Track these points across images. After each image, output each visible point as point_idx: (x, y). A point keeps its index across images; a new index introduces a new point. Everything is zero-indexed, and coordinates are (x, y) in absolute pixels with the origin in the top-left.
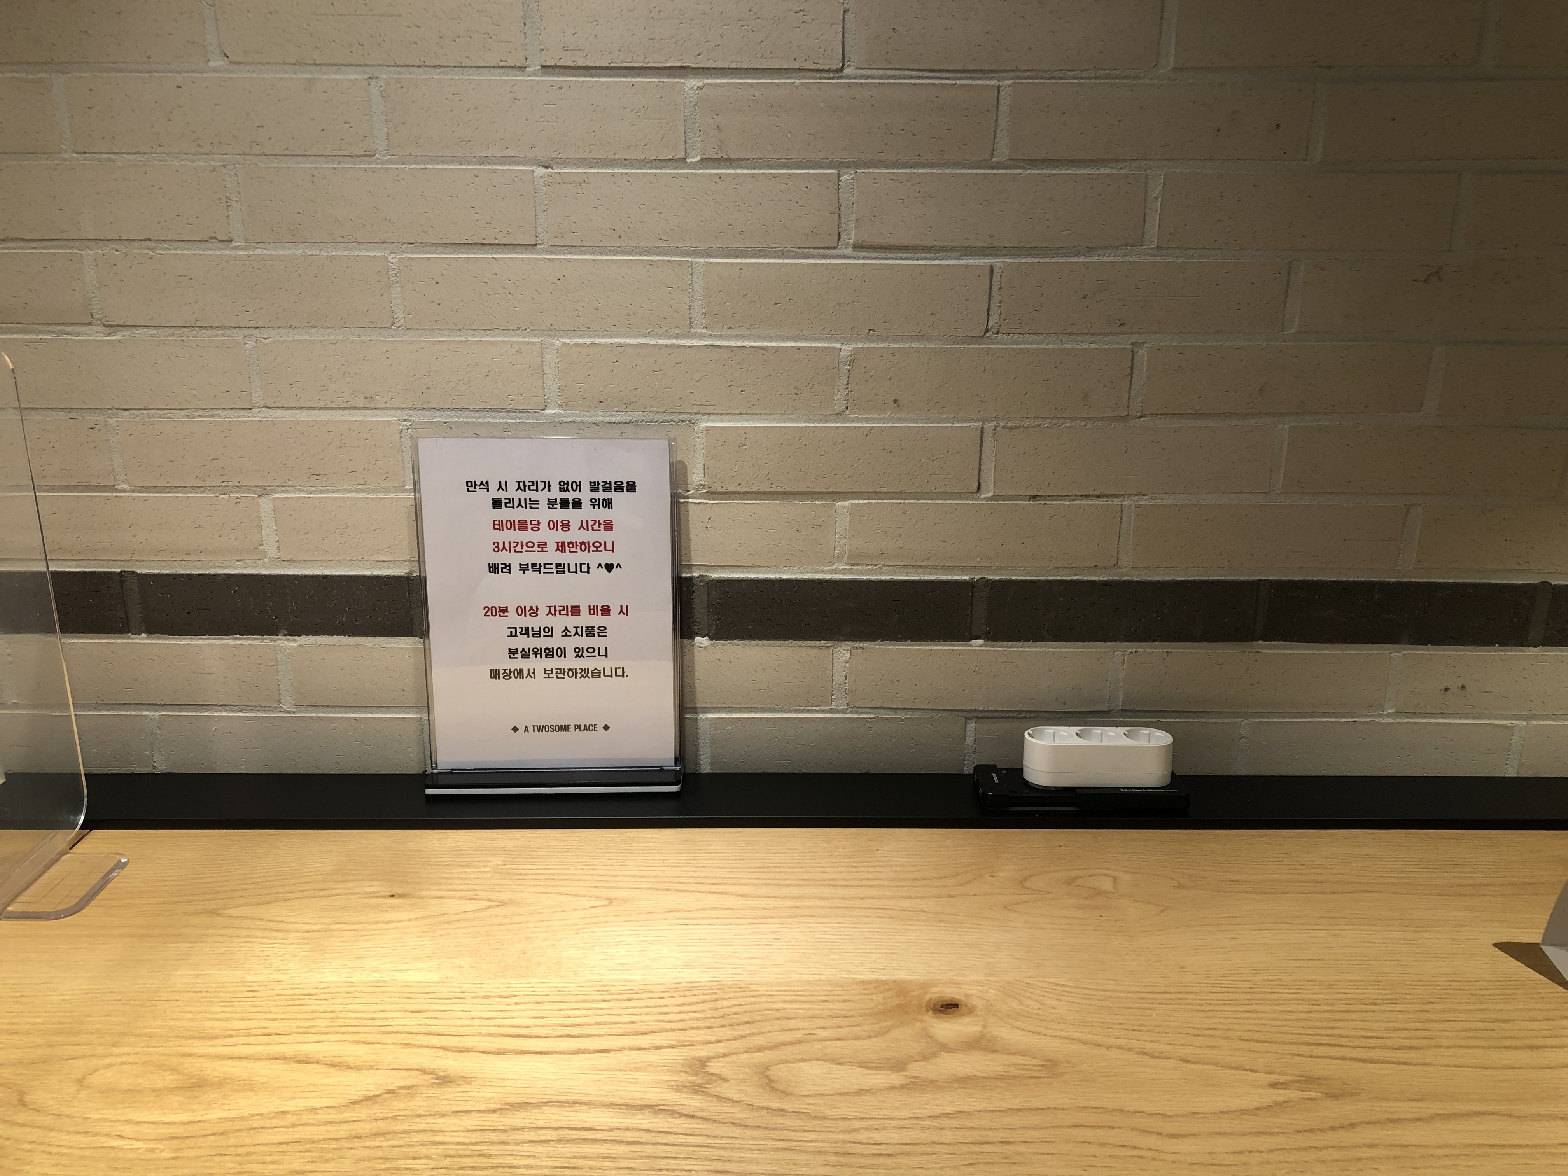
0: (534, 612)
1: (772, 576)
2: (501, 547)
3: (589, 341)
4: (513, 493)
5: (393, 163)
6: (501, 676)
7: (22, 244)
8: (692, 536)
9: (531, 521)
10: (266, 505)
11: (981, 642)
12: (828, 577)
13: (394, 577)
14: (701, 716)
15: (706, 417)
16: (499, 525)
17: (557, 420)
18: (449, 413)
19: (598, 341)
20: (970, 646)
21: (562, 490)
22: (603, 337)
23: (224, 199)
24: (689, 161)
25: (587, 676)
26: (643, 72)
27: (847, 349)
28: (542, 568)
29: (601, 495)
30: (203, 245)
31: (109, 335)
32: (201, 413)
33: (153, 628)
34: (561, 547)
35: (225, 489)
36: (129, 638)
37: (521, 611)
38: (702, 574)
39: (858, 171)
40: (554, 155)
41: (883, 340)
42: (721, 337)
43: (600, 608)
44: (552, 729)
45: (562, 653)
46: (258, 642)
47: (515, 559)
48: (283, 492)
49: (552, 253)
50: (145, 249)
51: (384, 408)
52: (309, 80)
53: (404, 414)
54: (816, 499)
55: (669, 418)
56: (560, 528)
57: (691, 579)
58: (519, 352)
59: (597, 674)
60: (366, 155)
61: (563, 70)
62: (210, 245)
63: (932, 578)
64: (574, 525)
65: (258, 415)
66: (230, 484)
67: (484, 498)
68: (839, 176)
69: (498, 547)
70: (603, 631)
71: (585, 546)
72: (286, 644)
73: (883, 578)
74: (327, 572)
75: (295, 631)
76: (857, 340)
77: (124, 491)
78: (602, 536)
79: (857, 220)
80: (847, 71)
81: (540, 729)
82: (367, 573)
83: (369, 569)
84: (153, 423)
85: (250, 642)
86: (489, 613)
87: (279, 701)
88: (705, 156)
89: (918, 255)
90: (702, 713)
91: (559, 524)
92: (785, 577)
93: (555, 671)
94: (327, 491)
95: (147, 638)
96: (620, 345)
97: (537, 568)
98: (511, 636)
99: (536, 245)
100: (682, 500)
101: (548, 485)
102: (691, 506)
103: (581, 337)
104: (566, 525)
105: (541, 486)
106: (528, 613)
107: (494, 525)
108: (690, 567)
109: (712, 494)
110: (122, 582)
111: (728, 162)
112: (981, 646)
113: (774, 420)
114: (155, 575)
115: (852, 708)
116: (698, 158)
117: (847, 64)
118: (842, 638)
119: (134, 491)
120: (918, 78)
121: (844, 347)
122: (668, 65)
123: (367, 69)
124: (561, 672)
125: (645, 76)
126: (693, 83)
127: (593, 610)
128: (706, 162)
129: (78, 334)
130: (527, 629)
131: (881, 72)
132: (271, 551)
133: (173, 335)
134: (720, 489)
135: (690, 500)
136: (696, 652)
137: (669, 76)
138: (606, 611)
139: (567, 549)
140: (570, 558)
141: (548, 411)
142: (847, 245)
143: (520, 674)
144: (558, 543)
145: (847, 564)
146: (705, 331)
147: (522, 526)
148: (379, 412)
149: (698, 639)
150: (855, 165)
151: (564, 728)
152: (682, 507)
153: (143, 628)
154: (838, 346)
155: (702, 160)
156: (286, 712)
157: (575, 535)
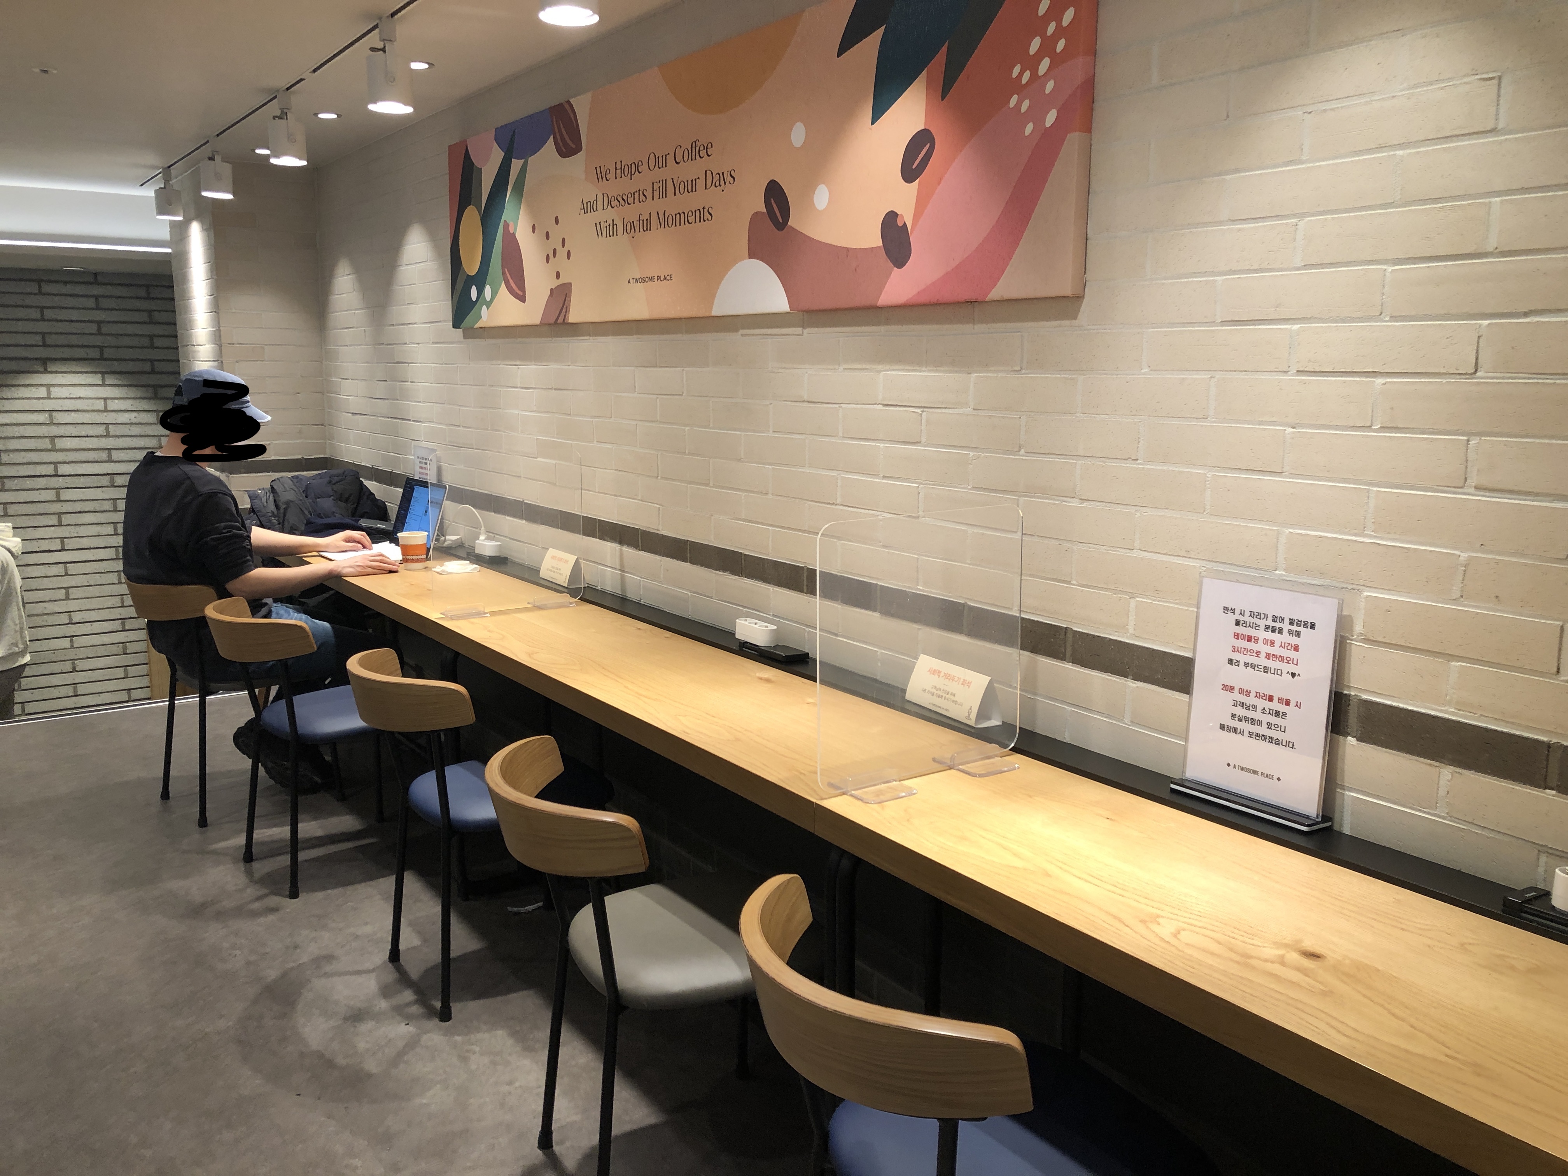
0: (1248, 694)
1: (1401, 705)
2: (1236, 650)
3: (1304, 532)
4: (1247, 618)
5: (1216, 423)
6: (1226, 729)
7: (1055, 456)
8: (1352, 667)
9: (1255, 637)
10: (1133, 603)
11: (1554, 792)
12: (1440, 715)
13: (1187, 657)
14: (1347, 793)
15: (1368, 589)
16: (1237, 636)
17: (1281, 578)
18: (1225, 566)
19: (1309, 533)
20: (1545, 793)
21: (1274, 621)
22: (1312, 530)
23: (1137, 438)
24: (1373, 427)
25: (1272, 742)
26: (1352, 374)
27: (1464, 555)
28: (1256, 667)
29: (1295, 628)
30: (1125, 461)
31: (1081, 504)
32: (1111, 548)
33: (1076, 661)
34: (1268, 656)
35: (1116, 592)
36: (1064, 664)
37: (1241, 691)
38: (1357, 694)
39: (1483, 438)
40: (1298, 422)
41: (1491, 552)
42: (1382, 538)
43: (1284, 700)
44: (1248, 770)
45: (1260, 723)
46: (1118, 680)
47: (1242, 658)
48: (1141, 598)
49: (1290, 478)
50: (1101, 462)
51: (1194, 558)
52: (1183, 378)
53: (1204, 563)
54: (1437, 657)
55: (1345, 586)
56: (1269, 644)
57: (1349, 695)
58: (1266, 534)
59: (1277, 743)
60: (1204, 418)
61: (1309, 373)
62: (1128, 462)
63: (1518, 733)
64: (1277, 644)
65: (1136, 553)
66: (1118, 589)
67: (1232, 618)
68: (1468, 441)
69: (1235, 650)
70: (1284, 715)
71: (1281, 659)
72: (1132, 684)
73: (1480, 724)
74: (1155, 647)
75: (1136, 678)
76: (1473, 551)
77: (1074, 585)
78: (1292, 654)
79: (1478, 470)
80: (1478, 374)
81: (1242, 769)
82: (1173, 652)
83: (1175, 650)
84: (1091, 551)
85: (1115, 679)
86: (1224, 689)
87: (1124, 718)
88: (1382, 426)
89: (1521, 497)
90: (1349, 791)
91: (1269, 642)
92: (1410, 708)
93: (1255, 734)
94: (1161, 601)
95: (1072, 666)
96: (1321, 537)
97: (1253, 666)
98: (1234, 706)
99: (1282, 472)
100: (1348, 641)
101: (1266, 616)
102: (1353, 646)
103: (1300, 529)
104: (1272, 643)
105: (1263, 616)
106: (1245, 693)
107: (1235, 635)
108: (1349, 687)
109: (1367, 640)
110: (1066, 632)
111: (1396, 429)
112: (1553, 796)
113: (1410, 597)
114: (1079, 632)
115: (1450, 817)
116: (1379, 426)
117: (1479, 369)
118: (1446, 761)
119: (1078, 585)
120: (1529, 378)
121: (1462, 554)
122: (1366, 370)
123: (1210, 372)
124: (1258, 735)
125: (1352, 377)
126: (1380, 381)
127: (1280, 700)
128: (1383, 428)
129: (1069, 502)
130: (1243, 703)
131: (1502, 375)
132: (1131, 631)
133: (1106, 506)
134: (1372, 638)
135: (1354, 642)
136: (1347, 747)
137: (1367, 377)
138: (1288, 703)
139: (1271, 658)
140: (1272, 664)
141: (1277, 572)
142: (1470, 487)
143: (1235, 730)
144: (1266, 653)
145: (1456, 709)
146: (1373, 533)
147: (1249, 639)
148: (1191, 560)
149: (1349, 738)
150: (1480, 434)
151: (1255, 772)
152: (1348, 645)
153: (1071, 660)
154: (1457, 553)
155: (1381, 427)
156: (1126, 724)
157: (1276, 650)
